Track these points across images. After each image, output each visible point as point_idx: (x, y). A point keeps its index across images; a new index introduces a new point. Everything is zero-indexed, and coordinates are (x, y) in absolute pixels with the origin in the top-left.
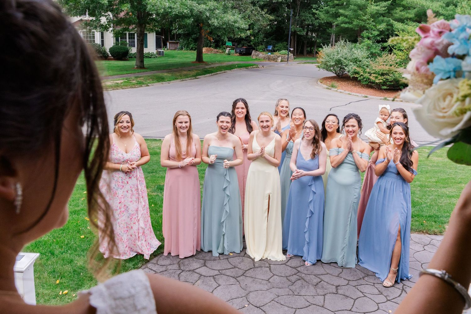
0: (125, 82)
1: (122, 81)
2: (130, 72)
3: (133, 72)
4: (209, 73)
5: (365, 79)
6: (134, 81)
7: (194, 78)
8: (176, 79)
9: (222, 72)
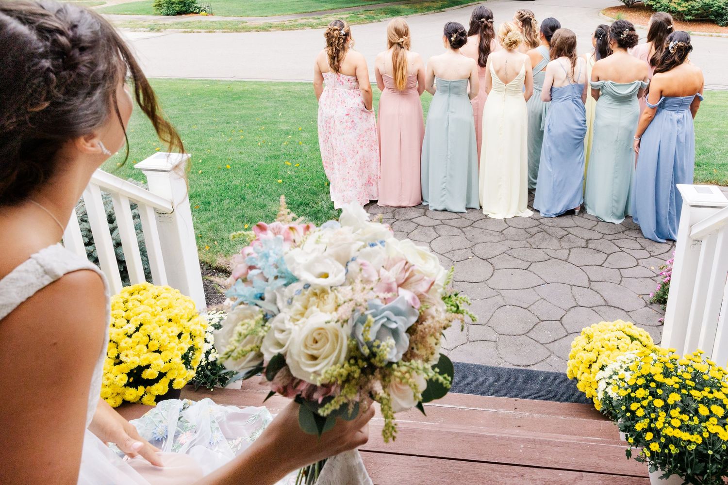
0: (352, 16)
1: (348, 16)
2: (358, 4)
3: (361, 4)
4: (458, 5)
5: (663, 8)
6: (363, 16)
7: (439, 11)
8: (416, 12)
9: (475, 3)
